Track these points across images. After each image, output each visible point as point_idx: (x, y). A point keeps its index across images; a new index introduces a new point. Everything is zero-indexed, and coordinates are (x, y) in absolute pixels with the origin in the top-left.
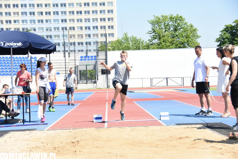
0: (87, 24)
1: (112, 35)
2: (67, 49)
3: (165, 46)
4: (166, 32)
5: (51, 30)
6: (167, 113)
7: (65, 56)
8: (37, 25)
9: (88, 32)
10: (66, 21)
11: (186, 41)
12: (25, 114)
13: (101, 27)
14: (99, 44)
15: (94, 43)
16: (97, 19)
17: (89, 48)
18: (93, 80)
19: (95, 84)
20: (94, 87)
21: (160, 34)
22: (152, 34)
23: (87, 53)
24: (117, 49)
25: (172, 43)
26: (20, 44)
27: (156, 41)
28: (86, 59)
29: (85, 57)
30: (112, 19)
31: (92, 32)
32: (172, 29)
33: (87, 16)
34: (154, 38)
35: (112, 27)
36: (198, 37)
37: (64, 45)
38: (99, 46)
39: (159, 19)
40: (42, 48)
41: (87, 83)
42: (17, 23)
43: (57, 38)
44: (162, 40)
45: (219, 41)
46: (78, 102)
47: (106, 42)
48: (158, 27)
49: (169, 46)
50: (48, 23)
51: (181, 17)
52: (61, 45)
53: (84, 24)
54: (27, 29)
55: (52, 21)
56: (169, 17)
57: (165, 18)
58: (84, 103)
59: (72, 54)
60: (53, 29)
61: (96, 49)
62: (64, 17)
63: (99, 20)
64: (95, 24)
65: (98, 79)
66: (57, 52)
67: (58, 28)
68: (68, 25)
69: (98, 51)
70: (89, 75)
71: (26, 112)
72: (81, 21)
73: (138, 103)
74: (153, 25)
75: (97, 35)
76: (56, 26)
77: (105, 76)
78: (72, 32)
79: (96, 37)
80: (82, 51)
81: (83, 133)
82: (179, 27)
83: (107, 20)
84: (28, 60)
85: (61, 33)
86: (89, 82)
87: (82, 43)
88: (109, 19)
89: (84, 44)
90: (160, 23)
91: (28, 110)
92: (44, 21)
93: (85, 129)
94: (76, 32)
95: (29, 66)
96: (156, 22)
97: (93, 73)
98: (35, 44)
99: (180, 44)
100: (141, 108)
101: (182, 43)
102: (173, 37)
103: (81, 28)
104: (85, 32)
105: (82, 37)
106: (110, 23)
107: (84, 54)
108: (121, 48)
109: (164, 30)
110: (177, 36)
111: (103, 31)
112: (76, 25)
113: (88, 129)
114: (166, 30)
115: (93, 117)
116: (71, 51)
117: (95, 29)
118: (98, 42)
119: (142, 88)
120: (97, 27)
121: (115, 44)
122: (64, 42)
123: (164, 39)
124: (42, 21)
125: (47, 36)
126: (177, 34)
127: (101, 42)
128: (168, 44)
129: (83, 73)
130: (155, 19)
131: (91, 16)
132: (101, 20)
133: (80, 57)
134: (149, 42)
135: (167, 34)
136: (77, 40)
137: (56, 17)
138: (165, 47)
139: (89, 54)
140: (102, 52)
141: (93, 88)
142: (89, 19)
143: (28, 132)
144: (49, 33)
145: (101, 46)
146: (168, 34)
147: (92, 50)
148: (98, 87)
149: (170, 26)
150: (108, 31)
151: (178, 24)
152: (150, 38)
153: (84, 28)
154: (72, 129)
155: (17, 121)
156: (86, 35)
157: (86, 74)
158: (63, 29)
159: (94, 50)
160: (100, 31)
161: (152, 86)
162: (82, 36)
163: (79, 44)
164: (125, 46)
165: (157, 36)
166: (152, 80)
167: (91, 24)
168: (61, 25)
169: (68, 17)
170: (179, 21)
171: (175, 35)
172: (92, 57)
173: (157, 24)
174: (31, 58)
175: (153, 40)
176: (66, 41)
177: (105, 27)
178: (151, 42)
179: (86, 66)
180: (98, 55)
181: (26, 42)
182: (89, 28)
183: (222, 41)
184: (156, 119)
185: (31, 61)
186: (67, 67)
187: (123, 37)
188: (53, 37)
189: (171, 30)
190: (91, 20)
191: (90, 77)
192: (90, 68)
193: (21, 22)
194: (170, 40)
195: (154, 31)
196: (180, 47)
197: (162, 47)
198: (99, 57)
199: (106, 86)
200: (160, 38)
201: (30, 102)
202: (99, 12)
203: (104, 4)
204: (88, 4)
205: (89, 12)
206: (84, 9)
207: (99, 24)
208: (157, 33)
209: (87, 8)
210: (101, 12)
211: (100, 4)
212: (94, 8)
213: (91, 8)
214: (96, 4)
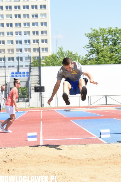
0: (19, 38)
1: (46, 49)
3: (104, 61)
4: (105, 46)
9: (19, 46)
13: (34, 41)
14: (32, 59)
15: (26, 58)
16: (29, 33)
17: (21, 63)
18: (26, 99)
19: (28, 103)
20: (27, 106)
21: (98, 48)
22: (89, 49)
23: (18, 69)
24: (51, 65)
25: (111, 58)
27: (94, 56)
28: (18, 75)
29: (17, 73)
30: (46, 32)
31: (24, 46)
32: (111, 43)
33: (18, 29)
34: (92, 52)
35: (46, 41)
38: (32, 61)
39: (97, 32)
41: (18, 102)
44: (100, 55)
47: (39, 57)
48: (95, 40)
49: (108, 61)
51: (120, 30)
53: (15, 38)
56: (107, 30)
57: (103, 31)
59: (2, 70)
61: (28, 64)
63: (31, 33)
64: (27, 37)
65: (30, 97)
70: (21, 93)
72: (12, 34)
73: (75, 122)
74: (90, 39)
75: (29, 50)
77: (38, 93)
78: (1, 47)
79: (28, 52)
80: (13, 67)
81: (16, 152)
82: (119, 41)
83: (40, 33)
86: (21, 101)
87: (13, 59)
88: (42, 32)
89: (15, 59)
90: (98, 36)
93: (18, 148)
94: (7, 46)
96: (94, 36)
97: (25, 91)
99: (120, 59)
100: (79, 127)
102: (112, 52)
103: (12, 42)
104: (16, 46)
105: (13, 52)
106: (44, 37)
107: (15, 70)
108: (55, 63)
109: (102, 45)
110: (116, 50)
113: (21, 147)
114: (105, 44)
115: (27, 135)
116: (1, 67)
117: (28, 43)
118: (30, 57)
119: (79, 107)
120: (29, 41)
121: (49, 60)
123: (102, 54)
126: (117, 48)
127: (34, 58)
128: (107, 59)
130: (93, 32)
131: (23, 29)
132: (34, 33)
133: (10, 73)
134: (86, 57)
135: (105, 48)
136: (7, 55)
138: (104, 63)
139: (21, 70)
140: (36, 67)
141: (25, 107)
142: (20, 32)
145: (34, 62)
146: (107, 48)
147: (24, 66)
148: (31, 105)
149: (109, 40)
150: (43, 46)
151: (118, 37)
152: (87, 53)
153: (15, 42)
154: (3, 148)
156: (17, 50)
159: (26, 66)
160: (33, 46)
161: (90, 105)
162: (12, 50)
163: (9, 59)
165: (94, 50)
166: (90, 98)
167: (23, 38)
171: (114, 50)
172: (24, 73)
173: (95, 37)
175: (91, 54)
177: (38, 40)
178: (88, 57)
180: (30, 71)
182: (21, 42)
187: (58, 52)
189: (109, 44)
190: (23, 34)
191: (22, 95)
192: (23, 85)
194: (109, 54)
195: (92, 46)
196: (120, 63)
197: (100, 62)
198: (32, 74)
199: (39, 105)
200: (98, 53)
202: (31, 24)
203: (37, 16)
204: (19, 16)
205: (20, 25)
206: (14, 21)
207: (32, 37)
208: (95, 47)
209: (18, 20)
210: (33, 24)
211: (33, 16)
212: (26, 20)
213: (22, 20)
214: (28, 15)
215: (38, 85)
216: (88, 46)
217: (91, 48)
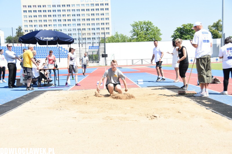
0: (93, 27)
1: (109, 33)
2: (81, 42)
4: (142, 31)
5: (71, 30)
6: (142, 80)
7: (79, 46)
8: (62, 28)
9: (93, 31)
10: (80, 25)
11: (153, 37)
12: (56, 81)
13: (102, 29)
14: (101, 39)
15: (97, 38)
16: (99, 24)
17: (94, 41)
18: (97, 61)
19: (98, 63)
20: (98, 66)
21: (137, 32)
22: (133, 33)
23: (93, 44)
24: (111, 42)
25: (145, 38)
26: (52, 38)
27: (135, 37)
29: (92, 47)
30: (108, 23)
31: (96, 31)
32: (145, 29)
33: (93, 22)
34: (134, 35)
35: (109, 28)
36: (161, 34)
37: (79, 40)
38: (101, 40)
39: (137, 23)
40: (65, 41)
41: (93, 63)
42: (50, 26)
43: (75, 35)
44: (139, 36)
45: (173, 37)
46: (88, 74)
47: (104, 38)
48: (136, 28)
49: (143, 40)
50: (69, 26)
51: (150, 22)
52: (77, 39)
53: (91, 27)
54: (57, 30)
55: (72, 25)
56: (143, 22)
57: (141, 23)
58: (92, 75)
59: (84, 45)
60: (72, 30)
62: (79, 23)
63: (100, 24)
64: (98, 27)
65: (100, 60)
66: (74, 43)
67: (75, 29)
68: (81, 27)
69: (100, 43)
71: (57, 80)
72: (89, 25)
74: (133, 27)
75: (99, 33)
76: (74, 28)
77: (104, 58)
78: (84, 32)
79: (98, 35)
80: (90, 43)
82: (149, 29)
83: (105, 24)
84: (57, 49)
85: (77, 32)
87: (90, 38)
88: (106, 24)
89: (91, 39)
90: (138, 26)
91: (57, 79)
92: (67, 25)
94: (86, 32)
95: (58, 52)
96: (135, 26)
97: (97, 57)
98: (61, 38)
99: (150, 39)
101: (151, 38)
102: (146, 35)
103: (90, 29)
104: (91, 31)
105: (90, 35)
106: (107, 26)
107: (91, 45)
108: (114, 41)
109: (140, 30)
110: (148, 34)
111: (103, 31)
112: (86, 27)
116: (83, 43)
117: (98, 30)
118: (100, 37)
119: (127, 66)
120: (99, 29)
121: (110, 39)
122: (79, 37)
124: (66, 25)
125: (69, 34)
126: (148, 32)
127: (102, 38)
128: (143, 39)
129: (91, 56)
130: (135, 24)
131: (95, 22)
132: (102, 24)
133: (88, 47)
134: (131, 37)
136: (87, 36)
137: (74, 22)
138: (141, 41)
139: (94, 45)
140: (103, 43)
141: (96, 65)
143: (58, 91)
144: (70, 32)
146: (143, 33)
147: (96, 43)
148: (100, 65)
150: (106, 31)
151: (149, 26)
152: (132, 35)
153: (91, 29)
154: (84, 90)
155: (51, 85)
156: (92, 33)
157: (93, 57)
158: (78, 30)
159: (97, 43)
160: (101, 31)
161: (133, 64)
163: (88, 39)
164: (117, 40)
165: (136, 34)
166: (133, 61)
167: (96, 27)
168: (77, 27)
169: (81, 22)
170: (149, 25)
171: (147, 33)
172: (96, 47)
174: (59, 47)
176: (80, 37)
177: (104, 28)
179: (93, 52)
180: (100, 46)
181: (56, 37)
182: (94, 29)
183: (175, 37)
184: (135, 83)
185: (59, 49)
186: (81, 53)
187: (115, 35)
188: (72, 35)
190: (95, 24)
191: (95, 59)
192: (95, 53)
193: (53, 25)
194: (144, 36)
195: (134, 31)
196: (150, 41)
197: (139, 40)
198: (101, 47)
199: (105, 65)
200: (138, 35)
201: (59, 74)
202: (100, 19)
203: (103, 15)
204: (94, 14)
205: (94, 19)
206: (91, 17)
207: (101, 26)
208: (136, 32)
209: (93, 17)
210: (101, 19)
211: (101, 15)
212: (98, 17)
213: (95, 17)
214: (98, 14)
215: (104, 53)
216: (132, 31)
217: (134, 33)
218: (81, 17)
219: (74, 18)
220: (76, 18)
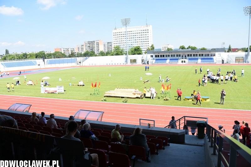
0: (142, 41)
31: (143, 43)
33: (142, 38)
35: (149, 41)
53: (141, 41)
62: (135, 39)
68: (137, 41)
76: (134, 41)
88: (148, 39)
104: (141, 43)
112: (139, 41)
131: (143, 38)
137: (133, 39)
150: (147, 43)
160: (145, 43)
167: (143, 41)
169: (136, 39)
206: (141, 36)
207: (145, 40)
209: (142, 36)
210: (145, 37)
211: (145, 35)
213: (143, 36)
218: (136, 37)
219: (133, 37)
220: (134, 37)
